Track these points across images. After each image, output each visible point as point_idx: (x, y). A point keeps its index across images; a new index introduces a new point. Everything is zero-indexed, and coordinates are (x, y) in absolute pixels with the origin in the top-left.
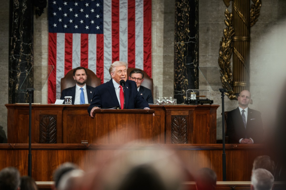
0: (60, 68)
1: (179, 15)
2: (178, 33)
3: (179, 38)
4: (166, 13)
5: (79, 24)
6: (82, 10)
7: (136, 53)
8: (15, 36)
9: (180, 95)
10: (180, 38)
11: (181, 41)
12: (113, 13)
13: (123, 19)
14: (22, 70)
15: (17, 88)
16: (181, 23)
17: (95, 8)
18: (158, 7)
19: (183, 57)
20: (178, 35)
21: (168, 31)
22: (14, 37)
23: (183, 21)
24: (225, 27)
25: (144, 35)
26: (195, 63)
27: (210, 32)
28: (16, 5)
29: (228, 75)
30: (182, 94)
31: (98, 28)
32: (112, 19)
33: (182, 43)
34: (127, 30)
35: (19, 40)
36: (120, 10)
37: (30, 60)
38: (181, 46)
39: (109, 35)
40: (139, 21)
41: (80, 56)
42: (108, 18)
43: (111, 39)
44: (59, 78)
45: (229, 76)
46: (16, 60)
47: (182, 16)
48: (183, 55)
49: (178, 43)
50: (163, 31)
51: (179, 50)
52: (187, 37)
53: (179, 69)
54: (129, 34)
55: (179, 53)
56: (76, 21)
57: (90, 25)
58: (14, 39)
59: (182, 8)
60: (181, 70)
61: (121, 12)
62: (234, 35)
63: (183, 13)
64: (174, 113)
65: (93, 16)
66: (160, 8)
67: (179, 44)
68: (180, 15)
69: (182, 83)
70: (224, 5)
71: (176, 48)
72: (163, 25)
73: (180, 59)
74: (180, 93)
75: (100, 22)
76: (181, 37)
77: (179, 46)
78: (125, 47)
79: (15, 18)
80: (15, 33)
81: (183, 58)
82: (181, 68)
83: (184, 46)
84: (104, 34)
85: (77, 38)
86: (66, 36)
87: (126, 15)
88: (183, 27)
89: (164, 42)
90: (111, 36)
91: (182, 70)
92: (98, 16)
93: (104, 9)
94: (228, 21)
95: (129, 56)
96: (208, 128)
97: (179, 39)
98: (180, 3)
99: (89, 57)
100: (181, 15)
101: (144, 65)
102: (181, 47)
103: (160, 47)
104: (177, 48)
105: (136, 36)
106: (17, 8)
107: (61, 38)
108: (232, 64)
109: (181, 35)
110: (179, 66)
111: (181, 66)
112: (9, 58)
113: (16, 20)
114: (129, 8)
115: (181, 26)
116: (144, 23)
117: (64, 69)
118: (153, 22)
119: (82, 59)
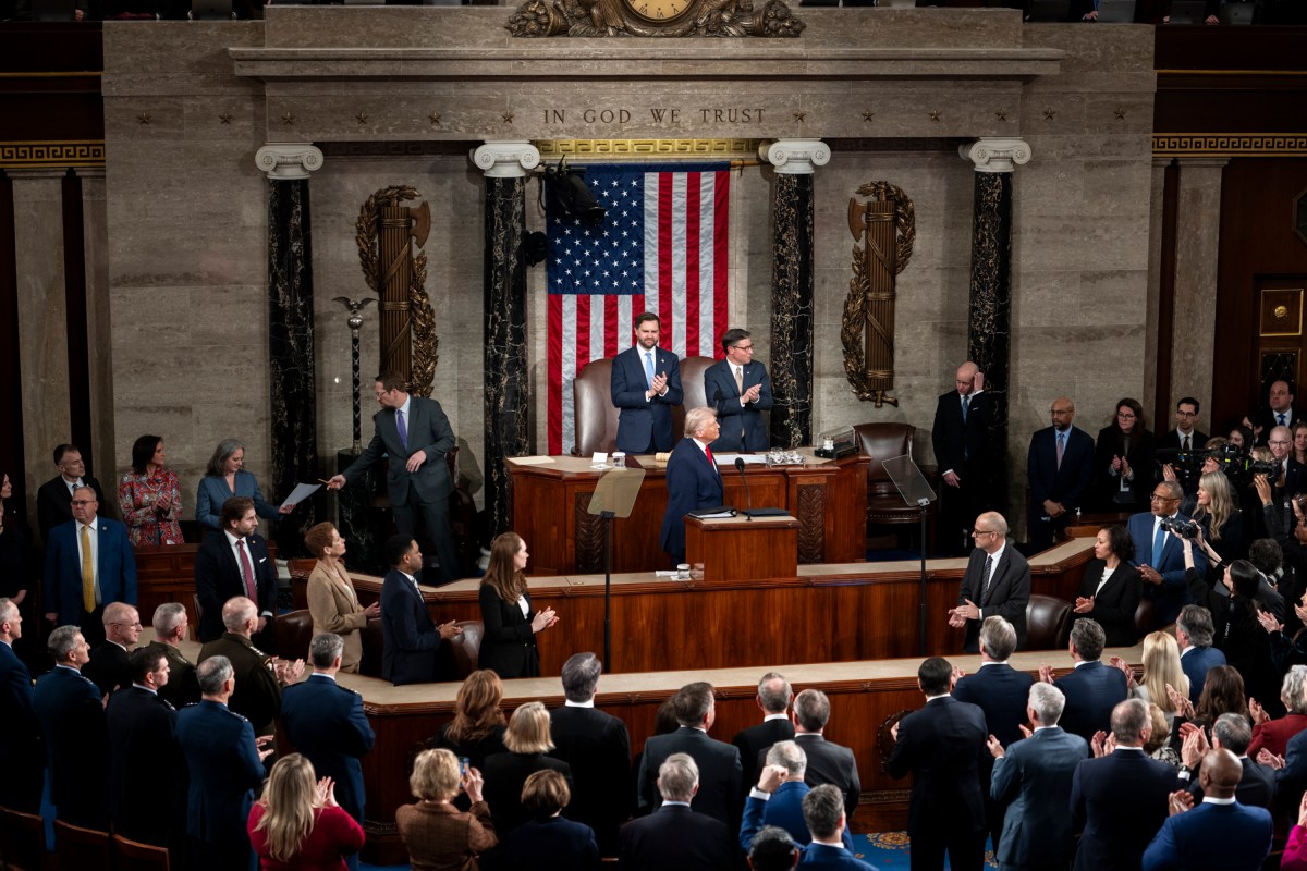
0: (568, 357)
1: (782, 267)
2: (779, 299)
3: (781, 307)
4: (751, 254)
5: (602, 279)
6: (606, 254)
7: (701, 326)
8: (497, 314)
9: (783, 407)
10: (783, 308)
11: (785, 314)
12: (660, 257)
13: (679, 268)
14: (511, 371)
15: (502, 404)
16: (784, 281)
17: (631, 249)
18: (738, 244)
19: (789, 341)
20: (778, 302)
21: (755, 286)
22: (495, 315)
23: (789, 279)
24: (854, 275)
25: (715, 294)
26: (809, 351)
27: (827, 286)
28: (498, 257)
29: (857, 358)
30: (786, 405)
31: (634, 283)
32: (660, 267)
34: (685, 287)
35: (504, 320)
36: (674, 252)
37: (523, 355)
38: (785, 321)
39: (654, 295)
40: (707, 271)
41: (603, 335)
42: (651, 265)
43: (657, 302)
44: (566, 373)
45: (859, 361)
46: (499, 355)
47: (786, 270)
48: (788, 338)
49: (779, 316)
50: (746, 286)
51: (780, 328)
52: (796, 307)
53: (781, 361)
54: (688, 293)
55: (781, 333)
56: (595, 273)
57: (620, 278)
58: (495, 319)
59: (786, 256)
60: (784, 362)
61: (676, 254)
62: (868, 290)
63: (788, 265)
64: (803, 481)
65: (625, 264)
66: (741, 246)
67: (781, 317)
69: (785, 385)
70: (852, 238)
71: (774, 324)
72: (746, 274)
73: (783, 345)
74: (783, 402)
75: (639, 274)
76: (784, 306)
77: (780, 321)
78: (682, 317)
79: (497, 282)
80: (497, 307)
81: (788, 343)
83: (790, 323)
84: (646, 294)
85: (598, 303)
86: (578, 300)
87: (683, 259)
88: (788, 289)
89: (749, 304)
90: (657, 298)
91: (787, 363)
92: (634, 264)
93: (646, 250)
94: (859, 266)
95: (688, 331)
96: (854, 496)
97: (780, 309)
98: (784, 247)
99: (620, 335)
100: (785, 268)
101: (715, 346)
102: (784, 323)
103: (741, 313)
104: (778, 325)
105: (701, 297)
106: (500, 264)
107: (569, 303)
108: (863, 339)
109: (784, 303)
110: (781, 356)
111: (785, 357)
112: (485, 350)
113: (498, 285)
114: (688, 248)
115: (785, 288)
116: (715, 272)
117: (575, 358)
118: (730, 271)
119: (606, 340)
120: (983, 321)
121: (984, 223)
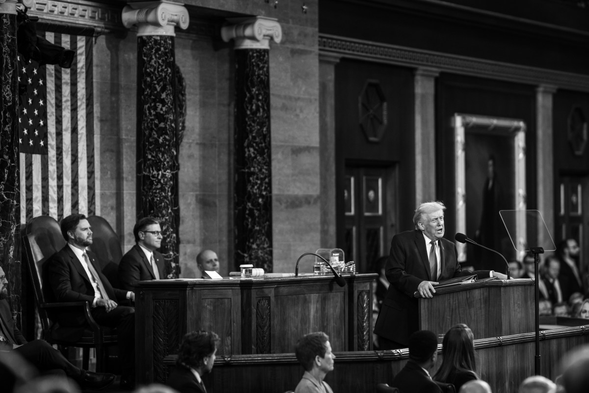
1: (162, 125)
2: (160, 156)
3: (162, 163)
5: (23, 137)
8: (6, 157)
9: (167, 261)
10: (164, 165)
11: (166, 170)
12: (56, 118)
13: (67, 130)
16: (165, 138)
17: (39, 108)
19: (171, 196)
20: (160, 159)
22: (4, 159)
23: (169, 136)
28: (8, 98)
30: (169, 259)
31: (42, 143)
33: (168, 172)
34: (70, 149)
35: (13, 164)
36: (63, 113)
38: (167, 178)
39: (54, 156)
40: (82, 133)
41: (24, 195)
42: (51, 126)
43: (55, 163)
46: (8, 201)
47: (167, 128)
48: (170, 194)
49: (160, 172)
51: (162, 185)
53: (164, 216)
54: (72, 155)
55: (162, 189)
57: (34, 138)
59: (166, 114)
60: (167, 218)
61: (64, 116)
63: (168, 123)
65: (36, 123)
67: (162, 174)
68: (164, 126)
69: (169, 240)
73: (166, 200)
74: (167, 257)
75: (45, 134)
76: (165, 163)
77: (162, 177)
78: (69, 180)
79: (6, 123)
80: (7, 150)
81: (169, 198)
82: (168, 216)
83: (171, 179)
84: (49, 155)
87: (69, 121)
88: (169, 145)
90: (56, 158)
91: (169, 218)
92: (42, 123)
93: (48, 110)
95: (72, 194)
97: (162, 166)
98: (163, 106)
99: (34, 196)
100: (166, 126)
102: (166, 180)
104: (159, 181)
105: (79, 160)
106: (9, 104)
109: (165, 160)
110: (164, 212)
111: (168, 212)
113: (9, 127)
114: (71, 110)
115: (166, 145)
116: (87, 136)
120: (261, 184)
121: (258, 95)
